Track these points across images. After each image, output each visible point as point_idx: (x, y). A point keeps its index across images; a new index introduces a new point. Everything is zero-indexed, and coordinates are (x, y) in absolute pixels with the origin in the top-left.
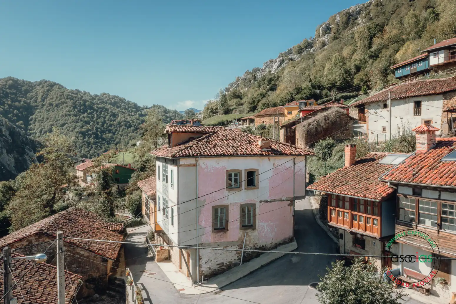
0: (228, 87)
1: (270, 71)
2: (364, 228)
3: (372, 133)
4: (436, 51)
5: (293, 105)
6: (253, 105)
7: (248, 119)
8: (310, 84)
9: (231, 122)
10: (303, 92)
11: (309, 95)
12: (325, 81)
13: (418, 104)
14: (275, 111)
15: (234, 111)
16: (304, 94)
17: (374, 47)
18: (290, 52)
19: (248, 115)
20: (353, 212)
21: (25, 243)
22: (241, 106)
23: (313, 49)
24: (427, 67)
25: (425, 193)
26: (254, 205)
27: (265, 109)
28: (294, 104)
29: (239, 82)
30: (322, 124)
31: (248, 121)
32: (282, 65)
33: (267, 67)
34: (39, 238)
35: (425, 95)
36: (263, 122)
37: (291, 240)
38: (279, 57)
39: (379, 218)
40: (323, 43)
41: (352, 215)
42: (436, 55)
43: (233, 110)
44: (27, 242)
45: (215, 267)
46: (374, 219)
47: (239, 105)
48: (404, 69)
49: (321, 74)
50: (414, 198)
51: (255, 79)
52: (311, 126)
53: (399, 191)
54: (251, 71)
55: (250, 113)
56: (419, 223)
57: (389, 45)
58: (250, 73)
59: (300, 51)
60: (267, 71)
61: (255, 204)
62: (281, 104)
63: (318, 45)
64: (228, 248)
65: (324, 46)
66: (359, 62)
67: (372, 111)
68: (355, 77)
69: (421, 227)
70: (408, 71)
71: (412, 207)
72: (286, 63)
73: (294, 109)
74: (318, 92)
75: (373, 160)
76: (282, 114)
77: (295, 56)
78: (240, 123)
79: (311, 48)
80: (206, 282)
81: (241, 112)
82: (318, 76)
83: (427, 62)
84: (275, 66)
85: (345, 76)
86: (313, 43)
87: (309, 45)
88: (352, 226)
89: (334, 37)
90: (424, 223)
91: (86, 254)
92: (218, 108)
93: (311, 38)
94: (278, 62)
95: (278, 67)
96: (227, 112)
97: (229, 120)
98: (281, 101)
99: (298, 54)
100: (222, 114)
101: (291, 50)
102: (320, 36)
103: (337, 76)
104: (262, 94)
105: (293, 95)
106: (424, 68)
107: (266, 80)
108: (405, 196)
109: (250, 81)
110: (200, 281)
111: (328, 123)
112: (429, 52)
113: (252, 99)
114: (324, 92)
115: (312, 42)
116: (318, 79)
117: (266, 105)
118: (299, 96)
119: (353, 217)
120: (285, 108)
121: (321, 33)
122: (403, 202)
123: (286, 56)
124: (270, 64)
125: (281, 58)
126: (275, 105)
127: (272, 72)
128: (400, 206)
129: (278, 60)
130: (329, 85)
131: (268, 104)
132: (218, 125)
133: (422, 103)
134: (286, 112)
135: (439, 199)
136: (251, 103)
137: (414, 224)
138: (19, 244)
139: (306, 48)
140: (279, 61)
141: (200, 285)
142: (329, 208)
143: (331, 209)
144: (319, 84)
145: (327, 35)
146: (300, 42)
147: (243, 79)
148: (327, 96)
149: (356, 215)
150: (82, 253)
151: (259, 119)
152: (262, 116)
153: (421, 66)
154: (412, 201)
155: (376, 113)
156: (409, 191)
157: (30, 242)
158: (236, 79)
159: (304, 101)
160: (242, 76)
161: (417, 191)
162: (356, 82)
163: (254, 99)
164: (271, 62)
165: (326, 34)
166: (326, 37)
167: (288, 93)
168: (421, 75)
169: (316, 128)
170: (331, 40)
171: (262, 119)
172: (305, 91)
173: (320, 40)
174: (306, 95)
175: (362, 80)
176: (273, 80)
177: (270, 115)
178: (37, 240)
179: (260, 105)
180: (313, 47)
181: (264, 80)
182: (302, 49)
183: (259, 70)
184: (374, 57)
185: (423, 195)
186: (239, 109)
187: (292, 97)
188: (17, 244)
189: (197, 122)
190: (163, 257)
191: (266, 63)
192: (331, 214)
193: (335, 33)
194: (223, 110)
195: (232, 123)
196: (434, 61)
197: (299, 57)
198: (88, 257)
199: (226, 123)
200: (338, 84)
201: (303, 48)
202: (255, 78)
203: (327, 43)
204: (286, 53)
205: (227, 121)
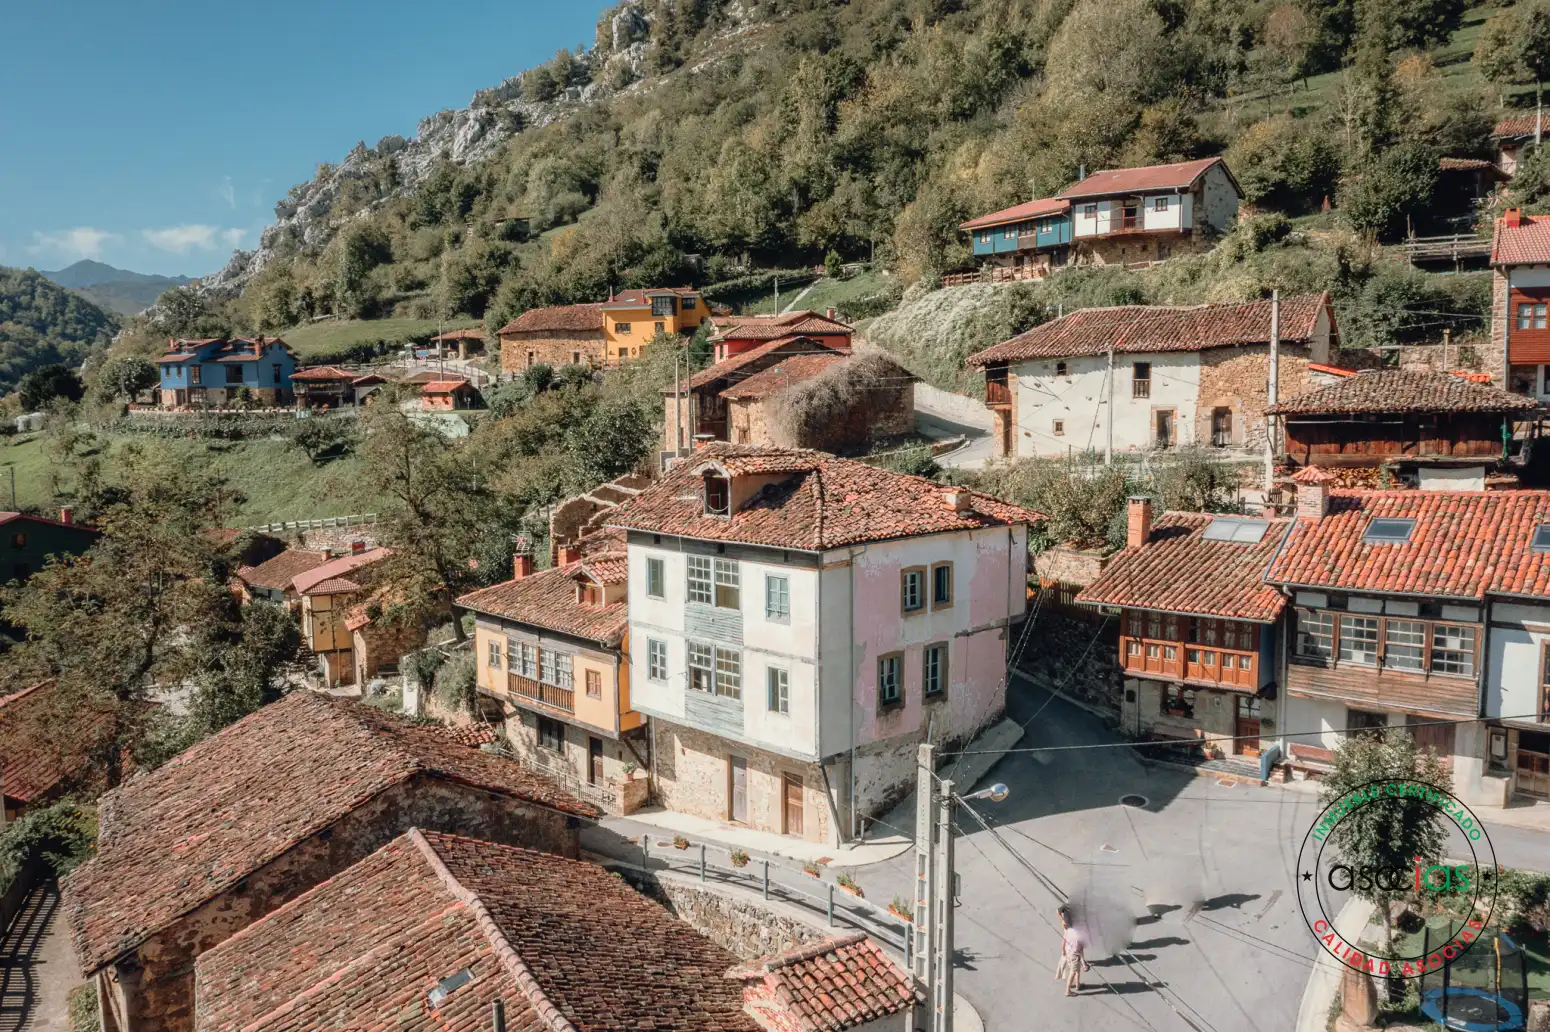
0: (290, 200)
1: (446, 155)
2: (1217, 676)
3: (1028, 434)
4: (1091, 202)
5: (631, 304)
6: (471, 292)
7: (464, 339)
8: (665, 235)
9: (398, 347)
10: (649, 259)
11: (671, 269)
12: (710, 226)
13: (1142, 371)
14: (569, 318)
15: (398, 308)
16: (656, 265)
17: (847, 133)
18: (512, 91)
19: (454, 323)
20: (1188, 646)
21: (379, 807)
22: (418, 291)
23: (591, 87)
24: (1065, 240)
25: (1353, 604)
26: (944, 646)
27: (523, 309)
28: (631, 300)
29: (331, 186)
30: (843, 396)
31: (461, 347)
32: (488, 136)
33: (431, 135)
34: (415, 787)
35: (1162, 351)
36: (531, 354)
37: (1001, 717)
38: (475, 106)
39: (1255, 655)
40: (624, 72)
41: (1187, 651)
42: (1091, 212)
43: (391, 302)
44: (383, 802)
45: (880, 798)
46: (1241, 656)
47: (409, 288)
48: (999, 236)
49: (696, 203)
50: (1332, 614)
51: (395, 178)
52: (815, 402)
53: (1299, 601)
54: (372, 145)
55: (460, 316)
56: (1339, 658)
57: (883, 129)
58: (371, 153)
59: (547, 91)
60: (436, 151)
61: (947, 643)
62: (579, 295)
63: (606, 77)
64: (902, 751)
65: (626, 83)
66: (802, 172)
67: (1029, 380)
68: (800, 221)
69: (1343, 664)
70: (1010, 241)
71: (1325, 630)
72: (501, 129)
73: (640, 316)
74: (693, 259)
75: (1188, 531)
76: (598, 332)
77: (530, 107)
78: (433, 352)
79: (584, 85)
80: (869, 833)
81: (425, 313)
82: (686, 207)
83: (1065, 225)
84: (463, 135)
85: (772, 215)
86: (588, 68)
87: (577, 75)
88: (1185, 673)
89: (662, 57)
90: (1349, 656)
91: (530, 814)
92: (338, 295)
93: (582, 48)
94: (471, 122)
95: (474, 140)
96: (372, 310)
97: (390, 339)
98: (579, 284)
99: (541, 100)
100: (353, 318)
101: (516, 84)
102: (611, 45)
103: (748, 214)
104: (497, 254)
105: (615, 266)
106: (1054, 241)
107: (453, 191)
108: (1312, 610)
109: (377, 185)
110: (858, 833)
111: (860, 393)
112: (1074, 202)
113: (468, 270)
114: (714, 262)
115: (585, 63)
116: (686, 218)
117: (527, 295)
118: (634, 273)
119: (1189, 656)
120: (609, 313)
121: (616, 36)
122: (1306, 621)
123: (499, 105)
124: (442, 127)
125: (483, 111)
126: (558, 298)
127: (454, 159)
128: (1300, 629)
129: (472, 115)
130: (725, 241)
131: (535, 293)
132: (348, 356)
133: (1154, 370)
134: (610, 324)
135: (1383, 613)
136: (465, 287)
137: (1330, 660)
138: (363, 811)
139: (568, 82)
140: (476, 120)
141: (862, 843)
142: (1122, 639)
143: (1128, 642)
144: (689, 233)
145: (634, 46)
146: (549, 61)
147: (349, 174)
148: (722, 276)
149: (1195, 651)
150: (519, 812)
151: (515, 344)
152: (527, 335)
153: (1048, 235)
154: (1326, 619)
155: (1038, 386)
156: (1321, 601)
157: (392, 801)
158: (318, 173)
159: (668, 292)
160: (343, 167)
161: (1338, 600)
162: (804, 237)
163: (476, 272)
164: (448, 119)
165: (633, 40)
166: (633, 54)
167: (599, 262)
168: (1047, 257)
169: (829, 406)
170: (650, 64)
171: (527, 343)
172: (657, 256)
173: (616, 58)
174: (660, 269)
175: (822, 231)
176: (479, 193)
177: (553, 333)
178: (409, 794)
179: (504, 291)
180: (590, 80)
181: (447, 189)
182: (553, 85)
183: (404, 147)
184: (848, 160)
185: (1350, 608)
186: (415, 302)
187: (611, 271)
188: (357, 814)
189: (276, 346)
190: (637, 800)
191: (429, 122)
192: (1128, 650)
193: (662, 44)
194: (358, 302)
195: (402, 353)
196: (1086, 226)
197: (546, 111)
198: (535, 820)
199: (377, 349)
200: (752, 239)
201: (556, 80)
202: (393, 175)
203: (638, 73)
204: (498, 92)
205: (382, 343)
